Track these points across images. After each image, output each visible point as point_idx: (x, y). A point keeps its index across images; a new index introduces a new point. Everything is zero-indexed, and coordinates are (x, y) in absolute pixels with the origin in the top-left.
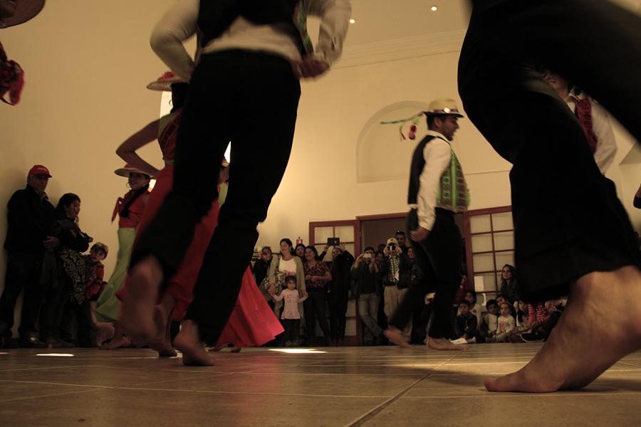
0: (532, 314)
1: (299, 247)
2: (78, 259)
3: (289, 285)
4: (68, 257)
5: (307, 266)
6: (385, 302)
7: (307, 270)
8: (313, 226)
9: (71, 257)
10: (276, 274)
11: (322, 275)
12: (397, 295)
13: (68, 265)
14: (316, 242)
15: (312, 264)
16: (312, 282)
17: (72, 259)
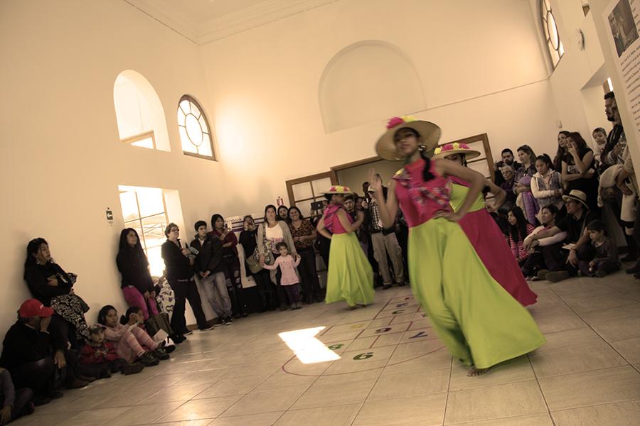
0: (515, 249)
1: (281, 209)
2: (70, 300)
3: (281, 252)
4: (61, 303)
5: (293, 228)
6: (374, 249)
7: (294, 232)
8: (290, 184)
9: (62, 301)
10: (264, 243)
11: (309, 235)
12: (384, 241)
13: (63, 311)
14: (296, 200)
15: (297, 225)
16: (300, 244)
17: (65, 303)
